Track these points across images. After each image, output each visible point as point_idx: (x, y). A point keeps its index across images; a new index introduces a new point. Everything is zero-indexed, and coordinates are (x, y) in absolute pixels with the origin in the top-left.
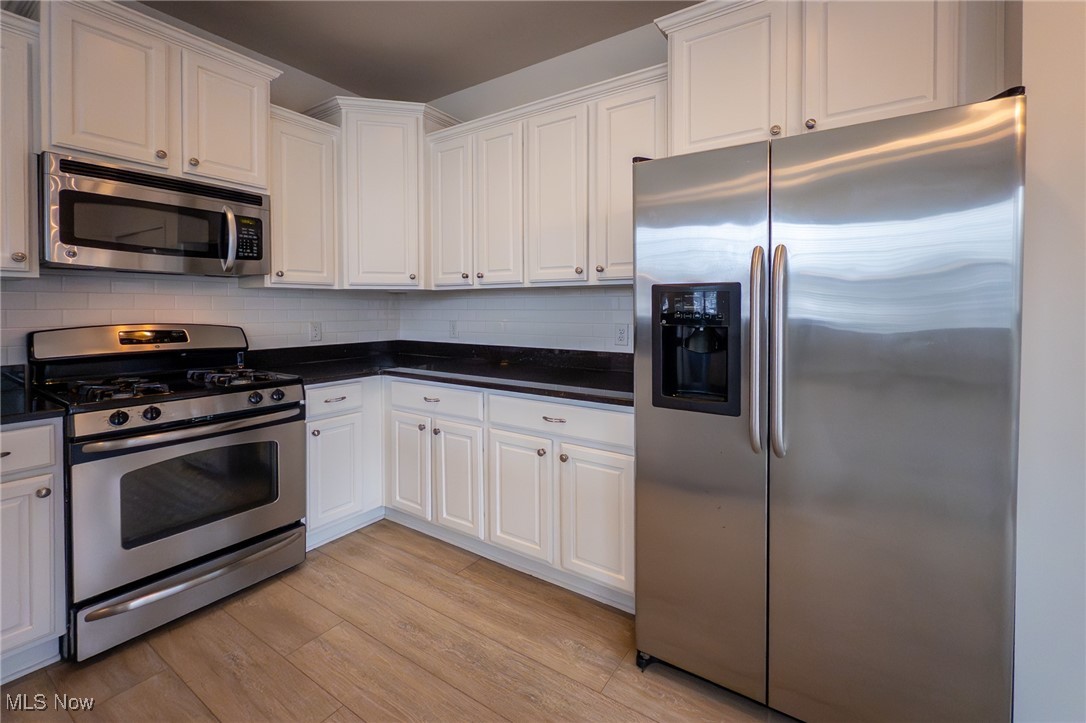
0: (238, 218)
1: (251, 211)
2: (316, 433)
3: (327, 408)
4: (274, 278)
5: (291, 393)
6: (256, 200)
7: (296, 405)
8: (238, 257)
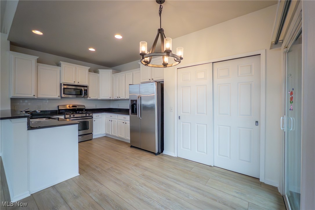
0: (84, 89)
1: (86, 88)
2: (94, 121)
3: (96, 117)
4: (89, 98)
5: (91, 114)
6: (86, 87)
7: (92, 116)
8: (84, 95)
